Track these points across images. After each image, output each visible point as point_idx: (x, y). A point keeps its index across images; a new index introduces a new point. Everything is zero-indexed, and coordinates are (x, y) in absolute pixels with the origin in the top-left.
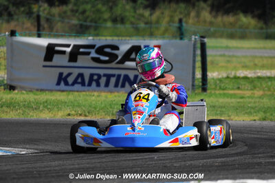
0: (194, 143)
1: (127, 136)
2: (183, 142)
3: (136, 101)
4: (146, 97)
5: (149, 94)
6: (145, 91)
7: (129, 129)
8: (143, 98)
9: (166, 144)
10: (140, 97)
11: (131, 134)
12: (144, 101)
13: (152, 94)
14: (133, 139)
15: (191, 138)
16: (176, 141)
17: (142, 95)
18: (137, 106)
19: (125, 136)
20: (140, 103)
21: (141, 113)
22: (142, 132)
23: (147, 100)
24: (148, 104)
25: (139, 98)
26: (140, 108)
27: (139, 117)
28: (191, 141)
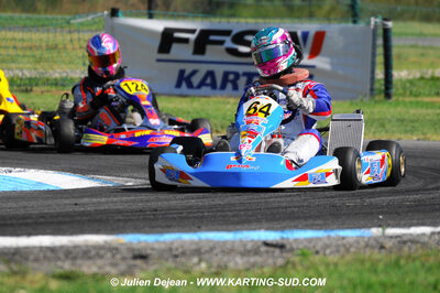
0: (332, 181)
1: (229, 170)
2: (314, 180)
3: (249, 115)
4: (265, 110)
5: (269, 105)
6: (264, 100)
7: (233, 159)
8: (260, 111)
9: (288, 183)
10: (256, 108)
11: (236, 168)
12: (261, 115)
13: (275, 105)
14: (237, 175)
15: (328, 174)
16: (304, 178)
17: (259, 107)
18: (249, 123)
19: (225, 170)
20: (254, 118)
21: (253, 134)
22: (254, 164)
23: (267, 114)
24: (266, 120)
25: (255, 110)
26: (253, 127)
27: (250, 141)
28: (328, 179)
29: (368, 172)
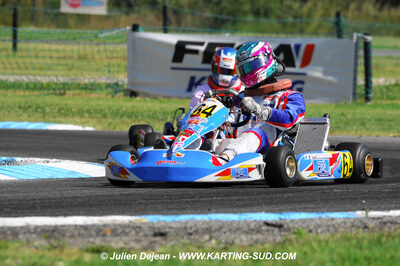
0: (255, 176)
1: (160, 165)
2: (237, 175)
3: (192, 116)
4: (208, 111)
5: (214, 107)
6: (211, 102)
7: (165, 155)
8: (204, 112)
9: (211, 178)
10: (199, 110)
12: (203, 116)
13: (220, 106)
15: (250, 169)
16: (227, 173)
17: (203, 108)
18: (190, 123)
19: (156, 165)
20: (195, 119)
21: (189, 133)
22: (182, 160)
23: (209, 114)
24: (207, 120)
26: (192, 126)
27: (183, 139)
28: (250, 174)
29: (311, 168)
